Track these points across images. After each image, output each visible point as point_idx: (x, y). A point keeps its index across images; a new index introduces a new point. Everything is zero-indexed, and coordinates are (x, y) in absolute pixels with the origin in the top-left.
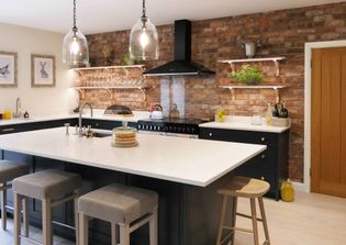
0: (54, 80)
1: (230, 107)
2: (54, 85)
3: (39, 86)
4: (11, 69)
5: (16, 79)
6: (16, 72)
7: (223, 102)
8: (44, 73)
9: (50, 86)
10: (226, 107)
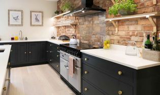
0: (42, 23)
1: (115, 38)
2: (42, 25)
3: (34, 25)
4: (20, 18)
5: (22, 22)
6: (22, 19)
7: (111, 33)
8: (37, 20)
9: (40, 25)
10: (112, 37)
